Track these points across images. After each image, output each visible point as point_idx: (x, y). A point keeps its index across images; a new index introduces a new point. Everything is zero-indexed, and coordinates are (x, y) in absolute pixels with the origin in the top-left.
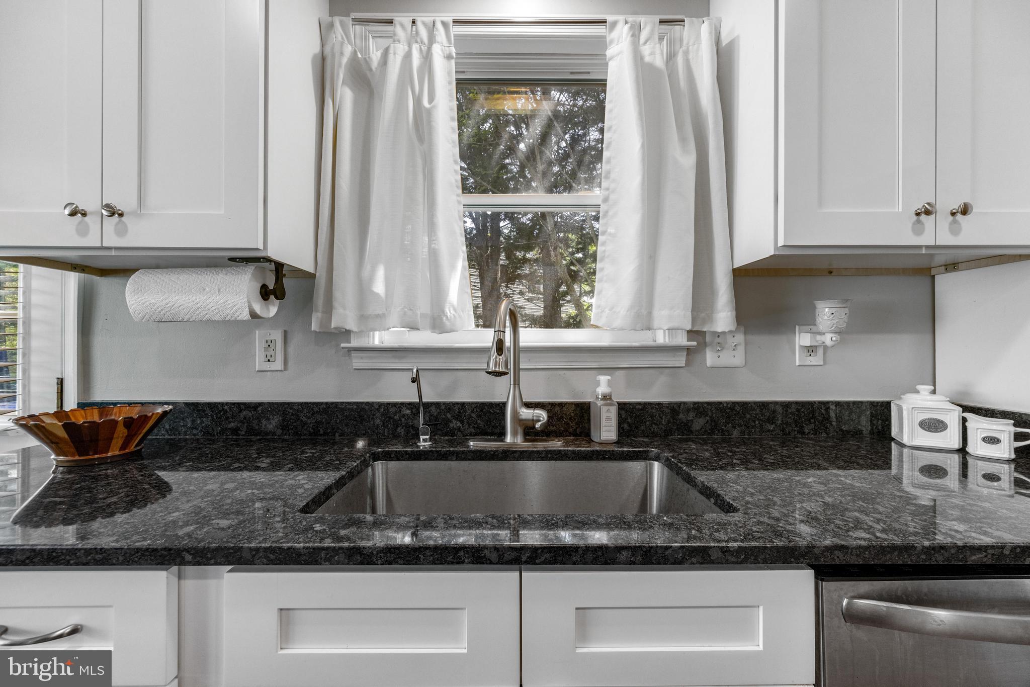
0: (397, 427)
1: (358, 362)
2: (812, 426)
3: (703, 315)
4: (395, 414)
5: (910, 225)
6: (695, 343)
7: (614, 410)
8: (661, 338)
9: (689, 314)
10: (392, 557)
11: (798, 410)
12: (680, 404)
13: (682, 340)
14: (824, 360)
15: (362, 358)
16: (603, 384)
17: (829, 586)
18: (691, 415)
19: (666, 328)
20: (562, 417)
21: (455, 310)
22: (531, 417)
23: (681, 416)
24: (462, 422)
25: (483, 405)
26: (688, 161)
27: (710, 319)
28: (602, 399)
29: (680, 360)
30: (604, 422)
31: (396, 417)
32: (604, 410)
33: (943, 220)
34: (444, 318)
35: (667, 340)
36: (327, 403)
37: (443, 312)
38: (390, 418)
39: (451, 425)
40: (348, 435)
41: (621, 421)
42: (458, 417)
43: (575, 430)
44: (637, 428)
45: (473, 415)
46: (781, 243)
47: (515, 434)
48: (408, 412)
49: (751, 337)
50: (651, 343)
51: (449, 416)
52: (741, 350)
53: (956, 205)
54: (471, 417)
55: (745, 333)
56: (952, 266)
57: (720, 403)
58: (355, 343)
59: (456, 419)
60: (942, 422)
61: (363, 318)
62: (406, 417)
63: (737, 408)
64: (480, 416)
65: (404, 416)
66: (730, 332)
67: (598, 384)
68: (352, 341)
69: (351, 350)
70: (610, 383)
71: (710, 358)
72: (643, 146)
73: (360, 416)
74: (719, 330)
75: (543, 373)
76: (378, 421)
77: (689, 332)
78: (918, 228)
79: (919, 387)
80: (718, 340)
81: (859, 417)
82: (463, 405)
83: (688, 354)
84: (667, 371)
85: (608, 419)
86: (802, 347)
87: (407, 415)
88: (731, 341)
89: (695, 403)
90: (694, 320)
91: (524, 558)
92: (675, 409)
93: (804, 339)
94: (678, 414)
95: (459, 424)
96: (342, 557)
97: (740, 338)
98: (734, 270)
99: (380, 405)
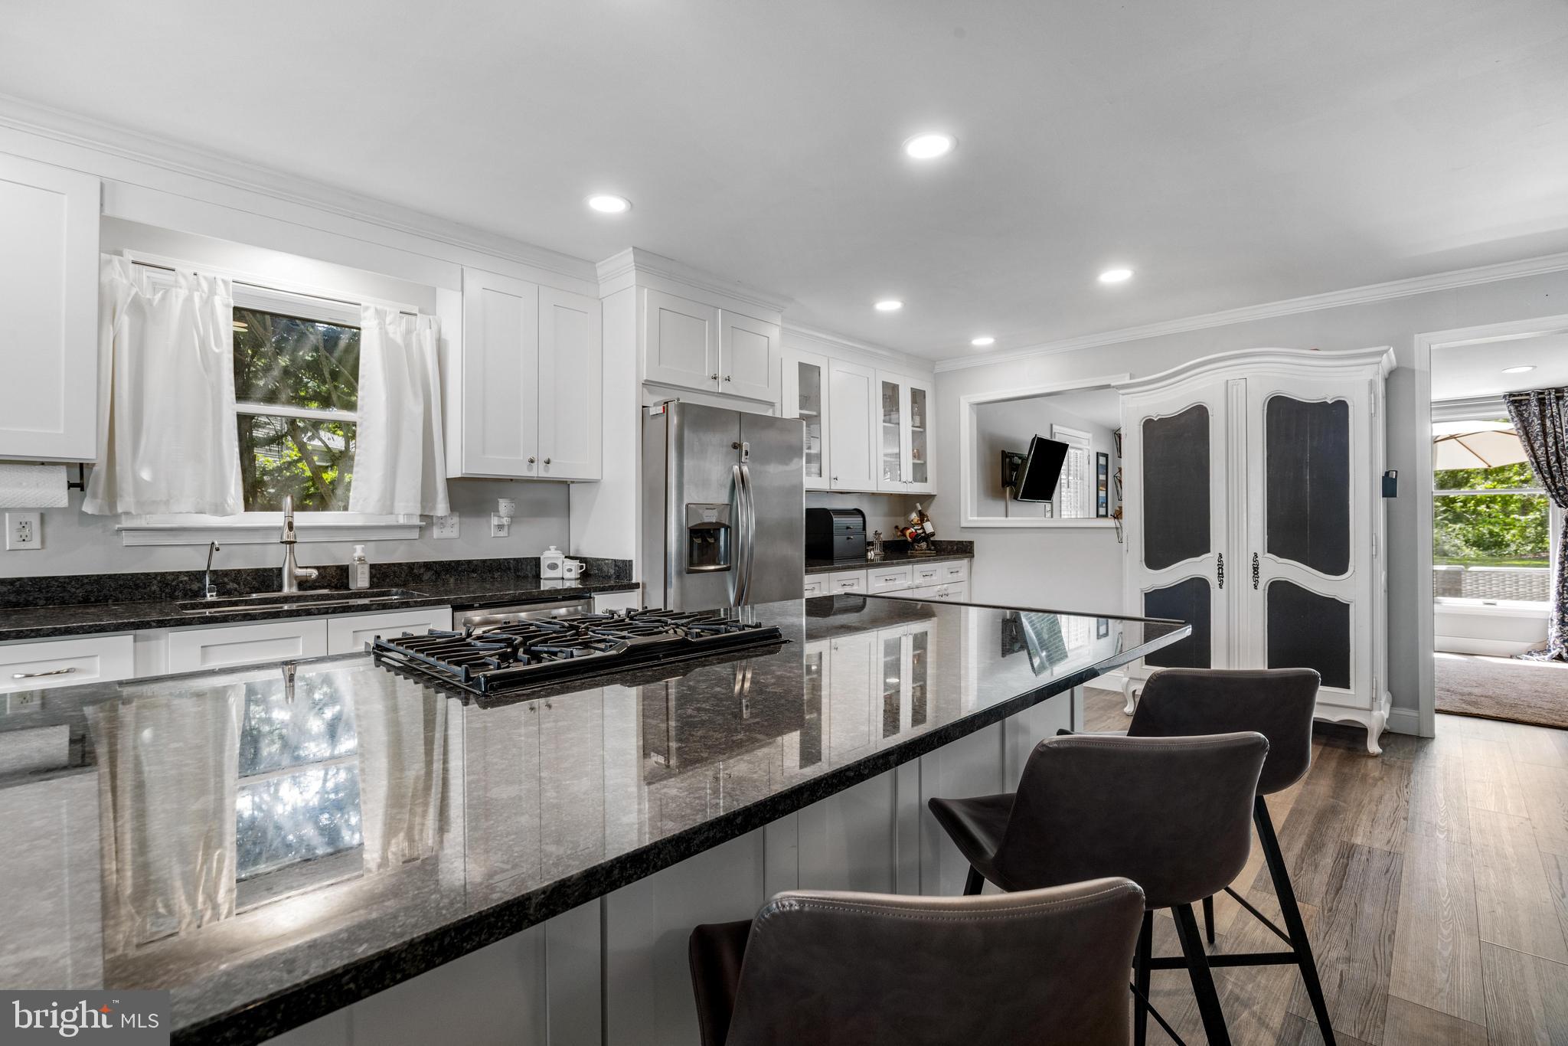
0: (175, 591)
1: (127, 539)
2: (499, 573)
3: (431, 504)
4: (174, 580)
5: (526, 467)
6: (424, 523)
7: (366, 569)
8: (402, 521)
9: (419, 505)
10: (266, 616)
11: (491, 564)
12: (414, 564)
13: (417, 521)
14: (509, 533)
15: (134, 537)
16: (359, 550)
17: (458, 614)
18: (422, 571)
19: (402, 513)
20: (326, 576)
21: (234, 499)
22: (305, 574)
23: (415, 571)
24: (239, 584)
25: (258, 570)
26: (418, 410)
27: (434, 508)
28: (358, 560)
29: (415, 534)
30: (359, 576)
31: (174, 583)
32: (359, 567)
33: (542, 465)
34: (226, 505)
35: (406, 522)
36: (98, 575)
37: (226, 501)
38: (167, 584)
39: (228, 587)
40: (123, 601)
41: (372, 576)
42: (235, 580)
43: (336, 585)
44: (383, 580)
45: (248, 578)
46: (464, 472)
47: (290, 586)
48: (186, 578)
49: (464, 519)
50: (395, 523)
51: (226, 580)
52: (456, 529)
53: (546, 459)
54: (246, 579)
55: (460, 517)
56: (573, 482)
57: (442, 562)
58: (126, 523)
59: (233, 582)
60: (556, 564)
61: (140, 504)
62: (184, 583)
63: (453, 564)
64: (255, 579)
65: (181, 582)
66: (446, 516)
67: (355, 550)
68: (123, 522)
69: (120, 530)
70: (363, 550)
71: (436, 533)
72: (387, 398)
73: (135, 585)
74: (439, 515)
75: (311, 545)
76: (154, 588)
77: (421, 516)
78: (530, 469)
79: (551, 547)
80: (442, 521)
81: (527, 566)
82: (239, 571)
83: (420, 531)
84: (405, 542)
85: (363, 573)
86: (495, 525)
87: (185, 581)
88: (450, 521)
89: (425, 562)
90: (423, 507)
91: (330, 611)
92: (411, 566)
93: (495, 521)
94: (413, 569)
95: (236, 586)
96: (240, 617)
97: (456, 520)
98: (447, 479)
99: (156, 574)
